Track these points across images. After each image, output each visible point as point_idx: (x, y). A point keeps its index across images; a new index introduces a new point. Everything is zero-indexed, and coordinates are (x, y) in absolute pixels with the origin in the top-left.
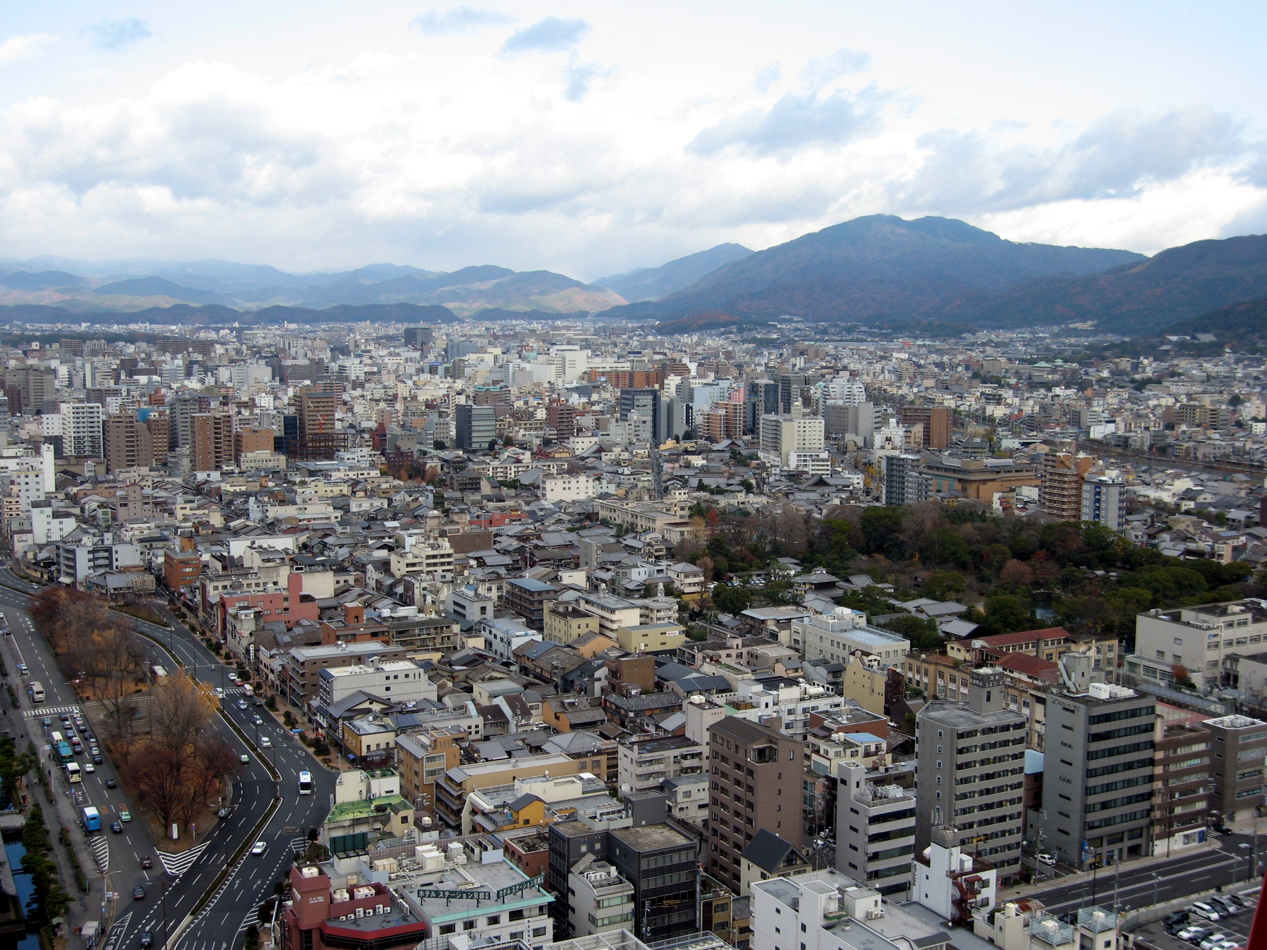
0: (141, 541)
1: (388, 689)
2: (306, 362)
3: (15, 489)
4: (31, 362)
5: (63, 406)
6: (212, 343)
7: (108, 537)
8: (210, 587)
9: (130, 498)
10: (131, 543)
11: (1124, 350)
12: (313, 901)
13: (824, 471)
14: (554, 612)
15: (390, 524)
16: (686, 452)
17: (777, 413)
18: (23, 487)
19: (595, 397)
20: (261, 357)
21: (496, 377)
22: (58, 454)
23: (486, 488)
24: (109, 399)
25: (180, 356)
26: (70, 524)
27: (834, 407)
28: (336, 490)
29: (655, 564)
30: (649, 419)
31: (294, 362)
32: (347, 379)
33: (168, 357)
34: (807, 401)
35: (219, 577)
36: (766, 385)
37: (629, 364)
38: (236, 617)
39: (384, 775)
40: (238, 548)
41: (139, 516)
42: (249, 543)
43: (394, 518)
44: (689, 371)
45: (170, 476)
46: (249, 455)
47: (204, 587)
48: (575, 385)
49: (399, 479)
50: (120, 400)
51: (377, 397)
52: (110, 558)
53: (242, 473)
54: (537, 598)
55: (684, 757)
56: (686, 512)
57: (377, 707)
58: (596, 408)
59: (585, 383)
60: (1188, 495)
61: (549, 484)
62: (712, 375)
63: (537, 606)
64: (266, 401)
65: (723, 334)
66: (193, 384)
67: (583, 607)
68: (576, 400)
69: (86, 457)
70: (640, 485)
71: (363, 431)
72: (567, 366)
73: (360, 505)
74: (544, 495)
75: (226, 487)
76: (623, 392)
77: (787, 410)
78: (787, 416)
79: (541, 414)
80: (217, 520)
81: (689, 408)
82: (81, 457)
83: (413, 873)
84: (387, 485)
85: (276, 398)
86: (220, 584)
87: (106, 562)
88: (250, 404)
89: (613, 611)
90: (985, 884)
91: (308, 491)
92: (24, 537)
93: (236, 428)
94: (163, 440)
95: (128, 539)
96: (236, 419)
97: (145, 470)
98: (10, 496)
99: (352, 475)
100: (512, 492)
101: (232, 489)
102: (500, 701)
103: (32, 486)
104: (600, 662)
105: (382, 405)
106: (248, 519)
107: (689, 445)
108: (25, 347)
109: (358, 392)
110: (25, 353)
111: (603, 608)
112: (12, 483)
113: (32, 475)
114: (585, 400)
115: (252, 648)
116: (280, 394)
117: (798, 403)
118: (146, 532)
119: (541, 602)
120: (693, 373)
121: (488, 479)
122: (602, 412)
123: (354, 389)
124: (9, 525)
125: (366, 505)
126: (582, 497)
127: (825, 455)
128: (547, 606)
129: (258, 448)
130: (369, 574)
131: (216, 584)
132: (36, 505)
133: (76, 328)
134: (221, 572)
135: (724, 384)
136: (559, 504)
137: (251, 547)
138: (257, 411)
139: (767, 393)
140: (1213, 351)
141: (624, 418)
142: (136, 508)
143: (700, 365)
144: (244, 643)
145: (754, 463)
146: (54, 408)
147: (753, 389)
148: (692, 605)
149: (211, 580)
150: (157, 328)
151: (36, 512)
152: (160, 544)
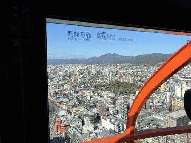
1: (64, 100)
11: (133, 66)
14: (80, 92)
23: (73, 80)
28: (58, 81)
43: (64, 84)
49: (64, 80)
54: (78, 91)
57: (63, 102)
60: (140, 79)
74: (78, 81)
90: (124, 117)
99: (59, 79)
102: (75, 101)
125: (61, 82)
126: (82, 81)
136: (80, 82)
140: (141, 65)
148: (93, 91)
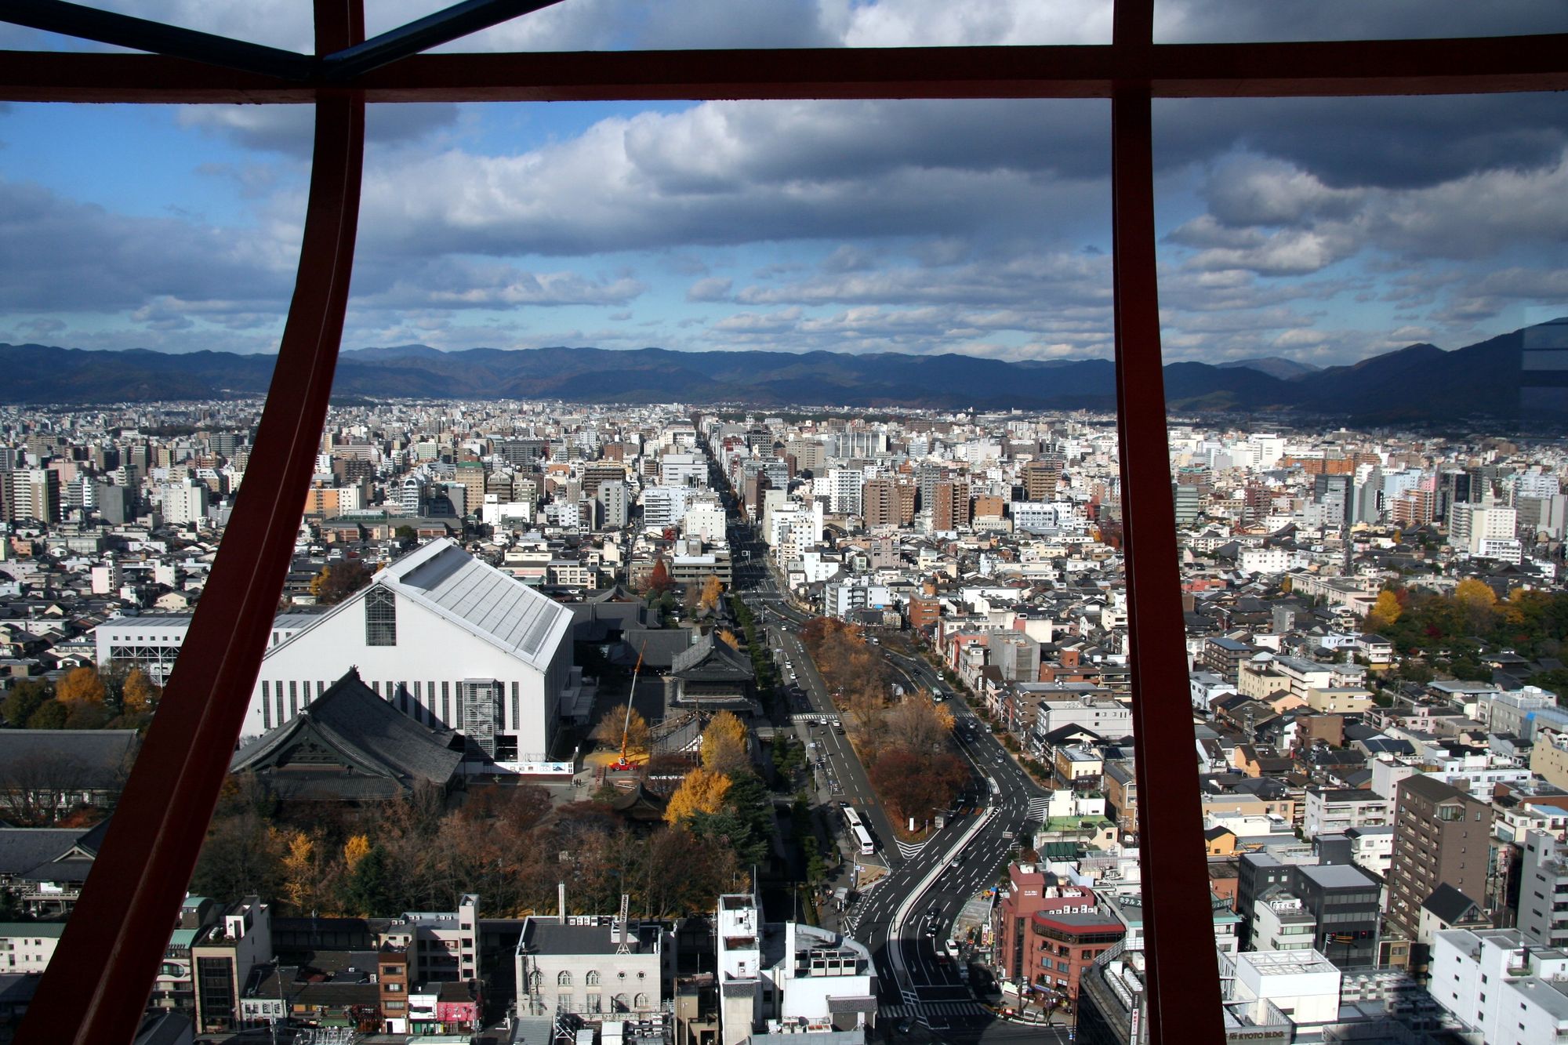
0: (891, 584)
1: (1097, 724)
2: (1033, 442)
3: (792, 536)
4: (806, 435)
5: (831, 472)
6: (952, 424)
7: (865, 580)
8: (947, 625)
9: (883, 549)
10: (883, 586)
12: (1027, 894)
13: (1515, 559)
14: (1248, 670)
15: (1101, 584)
16: (1376, 534)
17: (1467, 502)
18: (798, 535)
19: (1290, 481)
20: (992, 437)
21: (1199, 460)
22: (826, 511)
23: (1188, 557)
24: (866, 468)
25: (924, 434)
26: (834, 568)
27: (1526, 499)
28: (1055, 552)
29: (1345, 634)
30: (1342, 502)
31: (1020, 442)
32: (1065, 458)
33: (914, 434)
34: (1498, 493)
35: (954, 619)
36: (1458, 476)
37: (1322, 453)
38: (968, 653)
39: (1091, 797)
40: (970, 595)
41: (889, 565)
42: (979, 592)
43: (1104, 579)
44: (1380, 461)
45: (914, 533)
46: (981, 518)
47: (942, 626)
48: (1271, 469)
49: (1110, 545)
50: (875, 469)
51: (1092, 474)
52: (865, 597)
53: (975, 533)
54: (1233, 655)
55: (1369, 808)
56: (1376, 589)
57: (1087, 738)
58: (1291, 491)
59: (1280, 468)
61: (1247, 557)
62: (1403, 465)
63: (1232, 663)
64: (995, 474)
65: (1414, 428)
66: (935, 458)
67: (1276, 667)
68: (1272, 483)
69: (849, 515)
70: (1332, 562)
71: (1078, 504)
72: (1264, 452)
73: (1076, 565)
74: (1241, 566)
75: (961, 544)
76: (1317, 477)
77: (1479, 499)
78: (1479, 505)
79: (1240, 494)
80: (952, 571)
81: (1380, 494)
82: (843, 514)
83: (1115, 882)
84: (1100, 550)
85: (1004, 472)
86: (956, 624)
87: (863, 600)
88: (982, 476)
89: (1303, 673)
91: (1031, 551)
92: (798, 576)
93: (971, 493)
94: (910, 503)
95: (880, 583)
96: (971, 487)
97: (895, 527)
98: (788, 542)
99: (1069, 540)
100: (1212, 562)
101: (966, 547)
103: (805, 535)
104: (1290, 717)
105: (1097, 481)
106: (979, 572)
107: (1380, 529)
108: (800, 424)
109: (1076, 469)
110: (800, 429)
111: (1295, 669)
112: (790, 531)
113: (805, 525)
114: (1280, 483)
115: (980, 679)
116: (1007, 469)
117: (1489, 495)
118: (895, 577)
119: (1237, 660)
120: (1385, 462)
121: (1190, 549)
122: (1296, 495)
123: (1072, 466)
124: (786, 566)
125: (1081, 566)
126: (1277, 570)
127: (1516, 543)
128: (1242, 664)
129: (989, 513)
130: (1082, 625)
131: (952, 624)
132: (808, 550)
133: (839, 410)
134: (955, 614)
135: (1416, 474)
136: (1255, 576)
137: (982, 596)
138: (988, 482)
139: (1458, 482)
141: (1317, 500)
142: (887, 558)
143: (1391, 455)
144: (975, 674)
145: (1443, 548)
146: (823, 473)
147: (1444, 479)
148: (1379, 674)
149: (948, 620)
150: (905, 411)
151: (807, 556)
152: (907, 588)
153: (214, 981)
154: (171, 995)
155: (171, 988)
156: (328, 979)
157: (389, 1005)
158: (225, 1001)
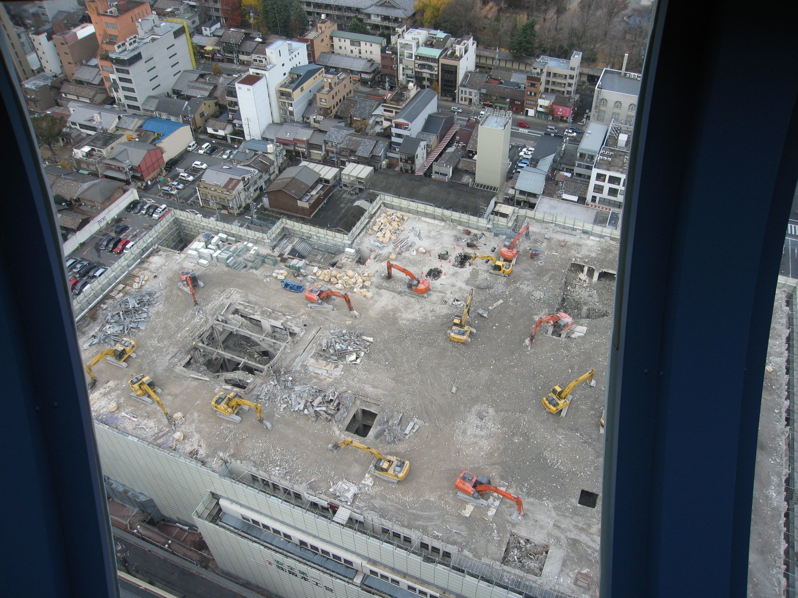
153: (448, 77)
154: (428, 79)
155: (428, 76)
156: (501, 83)
157: (528, 102)
158: (451, 86)
